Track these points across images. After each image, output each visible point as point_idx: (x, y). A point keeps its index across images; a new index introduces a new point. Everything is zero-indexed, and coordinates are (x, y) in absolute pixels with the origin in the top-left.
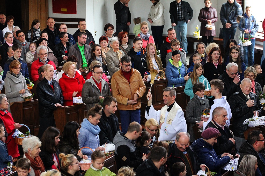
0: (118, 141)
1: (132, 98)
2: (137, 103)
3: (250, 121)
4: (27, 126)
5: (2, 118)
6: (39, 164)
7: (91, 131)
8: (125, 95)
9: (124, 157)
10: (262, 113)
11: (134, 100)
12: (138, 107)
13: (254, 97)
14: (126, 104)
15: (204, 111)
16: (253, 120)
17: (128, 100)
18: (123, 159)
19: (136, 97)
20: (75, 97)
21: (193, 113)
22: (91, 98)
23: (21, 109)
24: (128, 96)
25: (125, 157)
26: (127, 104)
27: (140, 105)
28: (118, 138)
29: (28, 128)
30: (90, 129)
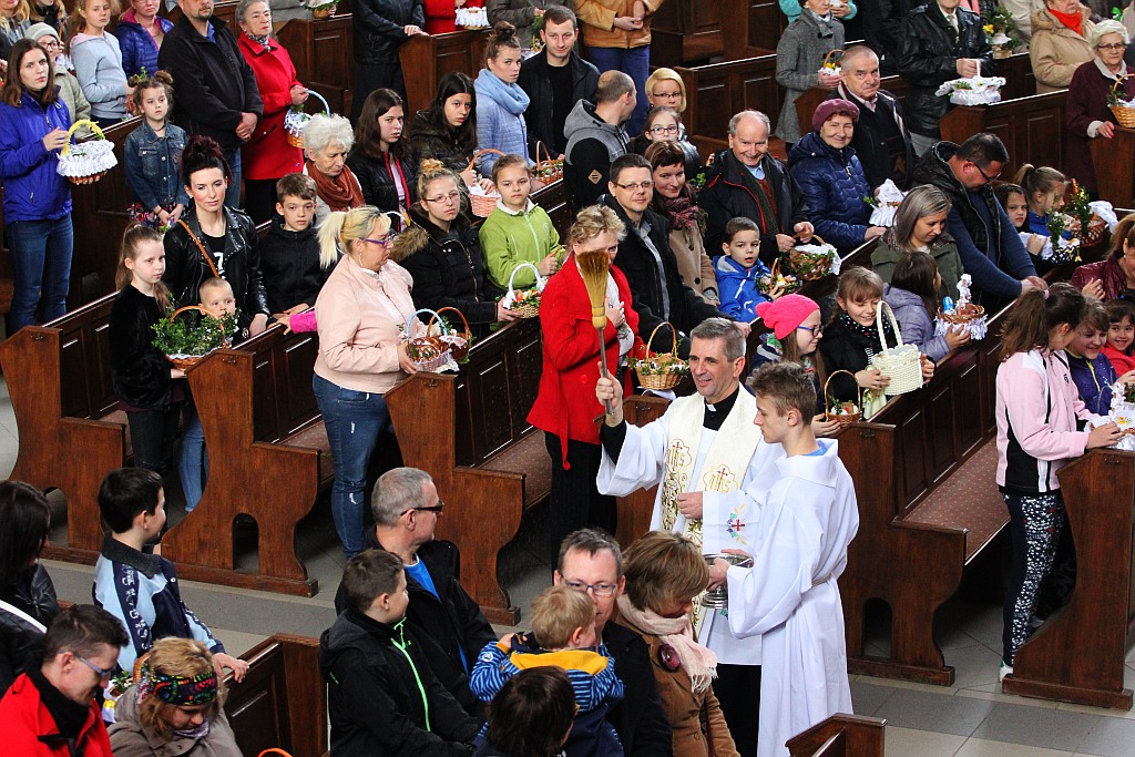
0: (574, 129)
1: (629, 13)
2: (641, 29)
3: (958, 87)
4: (321, 97)
5: (254, 63)
6: (344, 191)
7: (502, 104)
8: (607, 3)
9: (595, 172)
10: (989, 68)
11: (633, 19)
12: (643, 40)
13: (969, 21)
14: (609, 27)
15: (828, 56)
16: (967, 87)
17: (616, 16)
18: (590, 178)
19: (639, 12)
20: (462, 7)
21: (798, 61)
22: (513, 12)
23: (308, 40)
24: (616, 7)
25: (598, 173)
26: (614, 27)
27: (649, 36)
28: (577, 118)
29: (325, 103)
30: (500, 100)
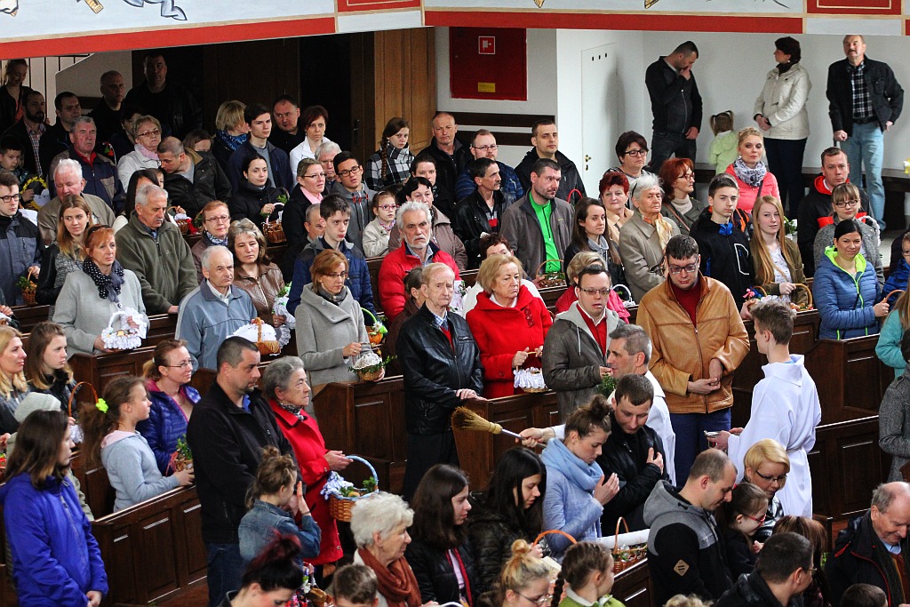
0: (657, 513)
1: (705, 374)
2: (720, 389)
4: (367, 462)
5: (287, 434)
6: (403, 582)
7: (571, 479)
8: (681, 365)
9: (681, 563)
11: (709, 381)
12: (724, 403)
14: (683, 392)
17: (691, 379)
18: (676, 569)
19: (715, 372)
20: (520, 368)
22: (574, 371)
23: (348, 407)
24: (691, 369)
25: (684, 564)
26: (688, 392)
27: (731, 397)
28: (659, 501)
29: (372, 468)
30: (569, 473)
